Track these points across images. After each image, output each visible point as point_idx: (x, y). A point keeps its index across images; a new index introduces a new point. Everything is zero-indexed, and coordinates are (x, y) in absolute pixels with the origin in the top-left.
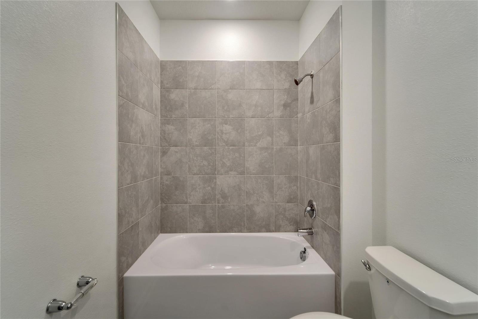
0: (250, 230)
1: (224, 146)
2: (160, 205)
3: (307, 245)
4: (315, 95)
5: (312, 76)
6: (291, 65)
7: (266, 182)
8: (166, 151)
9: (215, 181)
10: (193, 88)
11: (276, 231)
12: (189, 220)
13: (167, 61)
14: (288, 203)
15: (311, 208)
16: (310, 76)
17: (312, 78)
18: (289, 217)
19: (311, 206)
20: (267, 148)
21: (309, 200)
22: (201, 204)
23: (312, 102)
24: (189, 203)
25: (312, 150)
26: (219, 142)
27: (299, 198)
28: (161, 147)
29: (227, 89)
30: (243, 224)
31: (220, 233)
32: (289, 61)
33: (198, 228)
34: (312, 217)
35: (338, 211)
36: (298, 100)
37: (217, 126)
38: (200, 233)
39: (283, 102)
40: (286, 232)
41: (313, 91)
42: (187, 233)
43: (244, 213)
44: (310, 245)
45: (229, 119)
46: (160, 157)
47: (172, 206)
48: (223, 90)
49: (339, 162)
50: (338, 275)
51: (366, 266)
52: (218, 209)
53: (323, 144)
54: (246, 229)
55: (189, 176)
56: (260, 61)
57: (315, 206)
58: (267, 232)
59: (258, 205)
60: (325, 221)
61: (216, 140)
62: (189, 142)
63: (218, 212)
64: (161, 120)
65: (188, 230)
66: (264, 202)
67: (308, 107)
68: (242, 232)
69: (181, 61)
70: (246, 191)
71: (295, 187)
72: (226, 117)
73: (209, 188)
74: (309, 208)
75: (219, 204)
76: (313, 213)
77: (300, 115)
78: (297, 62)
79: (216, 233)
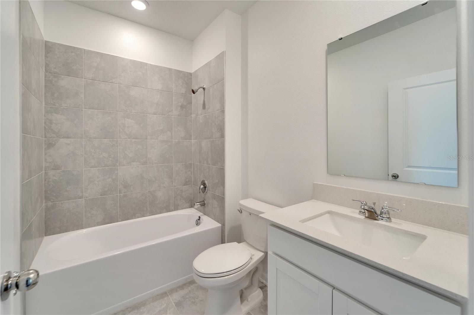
0: (152, 213)
1: (126, 138)
2: (44, 205)
3: (200, 214)
4: (206, 103)
5: (204, 89)
6: (186, 75)
7: (167, 170)
8: (53, 143)
9: (116, 172)
10: (91, 79)
11: (175, 210)
12: (85, 215)
13: (55, 43)
14: (185, 185)
15: (204, 185)
16: (202, 89)
17: (204, 90)
18: (185, 197)
19: (204, 184)
20: (167, 141)
21: (202, 180)
22: (101, 197)
23: (204, 107)
24: (85, 198)
25: (204, 143)
26: (120, 135)
27: (193, 181)
28: (45, 138)
29: (129, 85)
30: (145, 209)
31: (122, 221)
32: (185, 72)
33: (96, 221)
34: (205, 192)
35: (223, 184)
36: (192, 104)
37: (118, 119)
38: (99, 226)
39: (180, 104)
40: (182, 209)
41: (205, 100)
42: (83, 228)
43: (147, 199)
44: (202, 214)
45: (131, 114)
46: (44, 149)
47: (62, 204)
48: (125, 86)
49: (224, 151)
50: (223, 225)
51: (240, 211)
52: (119, 199)
53: (213, 139)
54: (148, 213)
55: (85, 169)
56: (161, 67)
57: (207, 184)
58: (167, 212)
59: (159, 190)
60: (215, 193)
61: (117, 133)
62: (84, 133)
63: (120, 202)
64: (45, 108)
65: (84, 225)
66: (165, 187)
67: (200, 111)
68: (144, 217)
69: (74, 48)
70: (149, 179)
71: (190, 172)
72: (129, 111)
73: (110, 179)
74: (202, 186)
75: (121, 194)
76: (205, 189)
77: (193, 116)
78: (191, 73)
79: (118, 222)
